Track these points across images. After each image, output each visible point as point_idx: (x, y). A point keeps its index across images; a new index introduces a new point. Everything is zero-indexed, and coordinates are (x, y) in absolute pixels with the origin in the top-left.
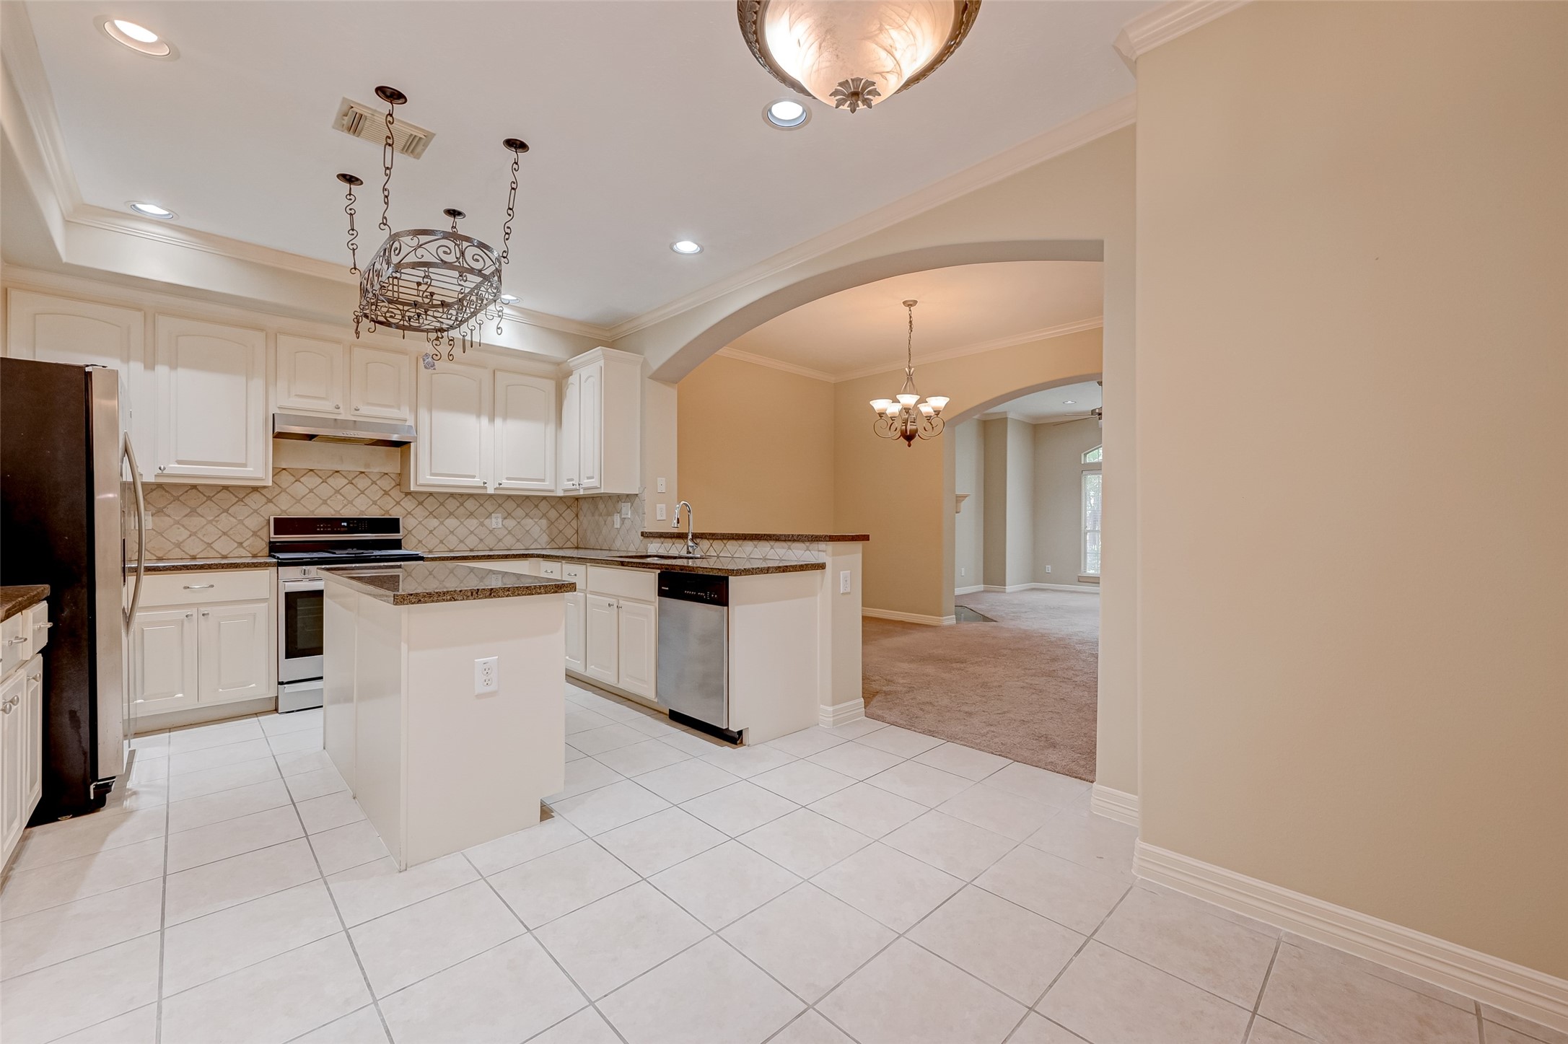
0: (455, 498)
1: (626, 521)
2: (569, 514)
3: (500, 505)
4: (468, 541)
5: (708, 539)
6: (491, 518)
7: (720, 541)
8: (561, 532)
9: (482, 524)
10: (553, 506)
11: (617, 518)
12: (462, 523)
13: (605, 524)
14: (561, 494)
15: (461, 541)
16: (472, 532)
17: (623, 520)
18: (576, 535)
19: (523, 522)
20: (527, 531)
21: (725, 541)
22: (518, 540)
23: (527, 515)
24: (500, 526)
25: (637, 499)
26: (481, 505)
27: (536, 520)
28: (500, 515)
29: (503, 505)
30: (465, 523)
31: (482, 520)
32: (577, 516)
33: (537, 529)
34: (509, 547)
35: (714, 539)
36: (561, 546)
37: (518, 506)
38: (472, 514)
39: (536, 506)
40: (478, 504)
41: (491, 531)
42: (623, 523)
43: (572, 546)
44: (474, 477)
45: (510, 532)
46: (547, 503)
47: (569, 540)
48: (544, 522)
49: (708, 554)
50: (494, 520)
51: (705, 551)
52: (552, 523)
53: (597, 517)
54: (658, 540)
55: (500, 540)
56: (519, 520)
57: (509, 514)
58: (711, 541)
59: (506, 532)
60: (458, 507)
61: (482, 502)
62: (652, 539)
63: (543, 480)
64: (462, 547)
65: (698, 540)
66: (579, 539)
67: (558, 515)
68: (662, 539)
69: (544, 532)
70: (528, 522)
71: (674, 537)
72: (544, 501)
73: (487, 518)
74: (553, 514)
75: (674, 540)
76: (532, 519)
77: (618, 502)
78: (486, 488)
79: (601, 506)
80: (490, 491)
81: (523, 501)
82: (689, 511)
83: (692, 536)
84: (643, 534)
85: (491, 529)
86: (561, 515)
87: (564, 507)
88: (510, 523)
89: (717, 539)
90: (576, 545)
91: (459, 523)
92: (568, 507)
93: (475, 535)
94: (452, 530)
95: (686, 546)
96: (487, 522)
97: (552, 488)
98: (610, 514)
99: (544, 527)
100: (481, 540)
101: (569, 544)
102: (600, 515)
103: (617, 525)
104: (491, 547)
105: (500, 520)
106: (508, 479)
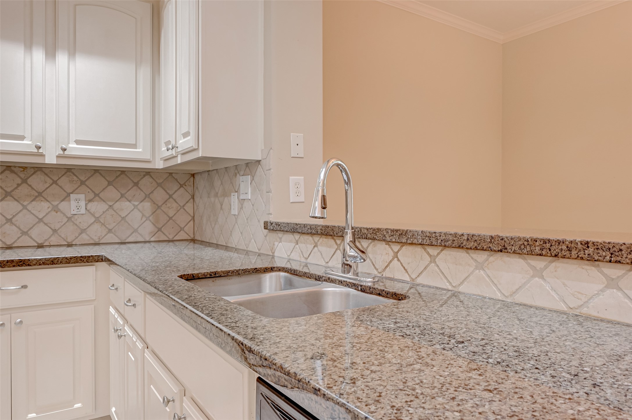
0: (13, 172)
1: (246, 204)
2: (182, 196)
3: (83, 183)
4: (34, 233)
5: (388, 242)
6: (70, 201)
7: (419, 250)
8: (171, 218)
9: (56, 209)
10: (159, 185)
11: (234, 199)
12: (25, 207)
13: (221, 208)
14: (160, 165)
15: (24, 233)
16: (41, 220)
17: (242, 201)
18: (192, 222)
19: (117, 206)
20: (123, 218)
21: (433, 251)
22: (110, 231)
23: (122, 196)
24: (83, 211)
25: (260, 169)
26: (55, 182)
27: (136, 203)
28: (82, 196)
29: (87, 183)
30: (29, 207)
31: (55, 203)
32: (193, 197)
33: (137, 214)
34: (97, 240)
35: (403, 244)
36: (171, 237)
37: (110, 183)
38: (40, 194)
39: (136, 184)
40: (49, 181)
41: (69, 219)
42: (242, 208)
43: (186, 237)
44: (22, 138)
45: (97, 220)
46: (151, 180)
47: (182, 229)
48: (147, 205)
49: (387, 274)
50: (73, 204)
51: (380, 265)
52: (159, 207)
53: (212, 199)
54: (290, 236)
55: (83, 231)
56: (111, 203)
57: (96, 195)
58: (396, 247)
59: (93, 219)
60: (19, 185)
61: (55, 178)
62: (280, 235)
63: (134, 146)
64: (25, 241)
65: (364, 244)
66: (196, 229)
67: (168, 197)
68: (297, 236)
69: (148, 218)
70: (125, 206)
71: (317, 234)
72: (147, 177)
73: (63, 200)
74: (159, 195)
75: (316, 238)
76: (130, 201)
77: (236, 175)
78: (42, 155)
79: (217, 183)
80: (51, 159)
81: (117, 177)
82: (348, 183)
83: (354, 234)
84: (266, 225)
85: (69, 216)
86: (171, 196)
87: (176, 186)
88: (98, 207)
89: (412, 244)
90: (192, 236)
91: (21, 207)
92: (181, 186)
93: (46, 224)
94: (9, 217)
95: (339, 254)
96: (63, 206)
97: (148, 157)
98: (226, 194)
99: (148, 213)
100: (55, 231)
101: (182, 236)
102: (216, 195)
103: (235, 211)
104: (69, 240)
105: (83, 203)
106: (78, 142)
